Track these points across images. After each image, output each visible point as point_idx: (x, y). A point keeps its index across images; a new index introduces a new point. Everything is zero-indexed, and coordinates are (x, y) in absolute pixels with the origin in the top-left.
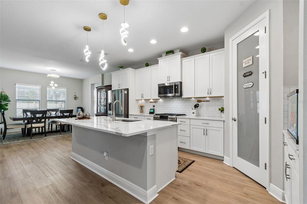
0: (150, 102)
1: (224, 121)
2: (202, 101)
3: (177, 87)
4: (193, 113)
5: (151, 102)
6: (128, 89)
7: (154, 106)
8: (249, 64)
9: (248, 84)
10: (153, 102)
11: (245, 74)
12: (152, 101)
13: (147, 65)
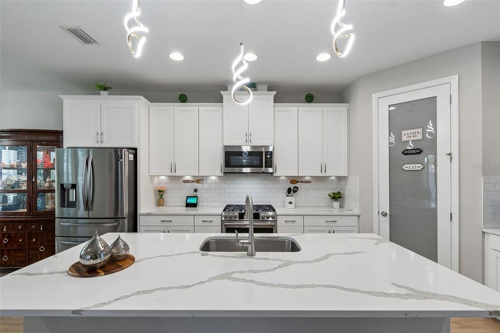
0: (184, 182)
1: (359, 216)
2: (298, 182)
3: (268, 156)
4: (291, 203)
5: (187, 181)
6: (135, 149)
7: (196, 191)
8: (416, 138)
9: (414, 165)
10: (193, 181)
11: (405, 150)
12: (188, 178)
13: (183, 99)
